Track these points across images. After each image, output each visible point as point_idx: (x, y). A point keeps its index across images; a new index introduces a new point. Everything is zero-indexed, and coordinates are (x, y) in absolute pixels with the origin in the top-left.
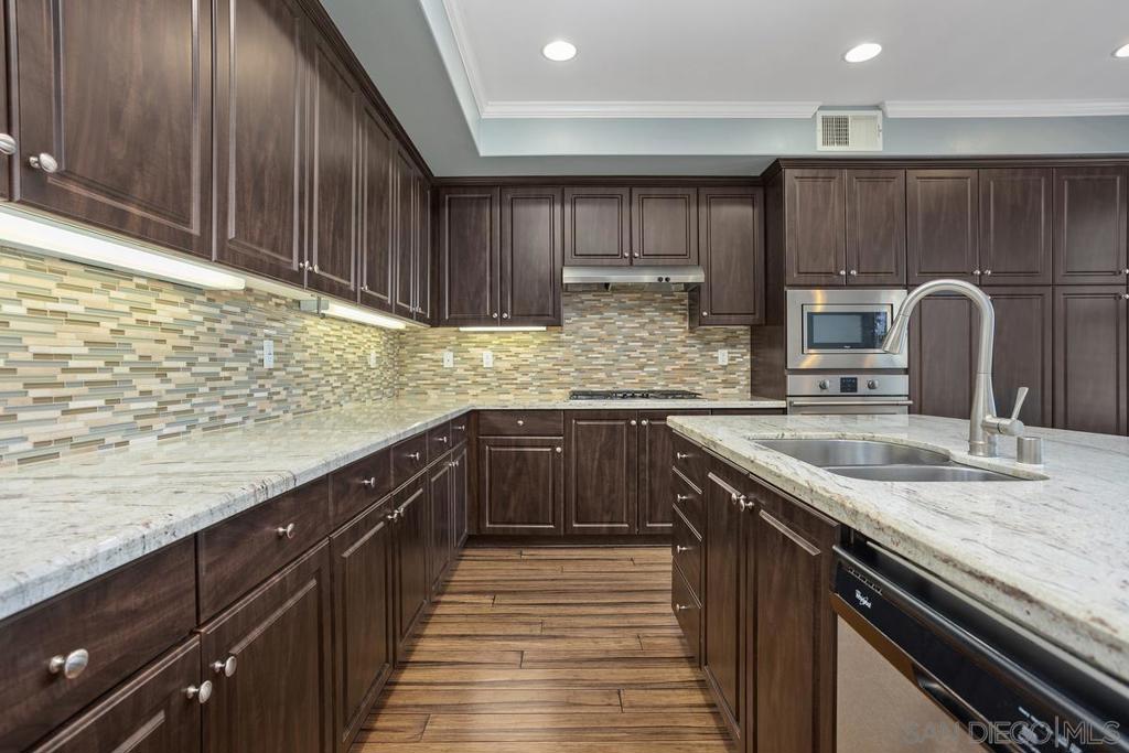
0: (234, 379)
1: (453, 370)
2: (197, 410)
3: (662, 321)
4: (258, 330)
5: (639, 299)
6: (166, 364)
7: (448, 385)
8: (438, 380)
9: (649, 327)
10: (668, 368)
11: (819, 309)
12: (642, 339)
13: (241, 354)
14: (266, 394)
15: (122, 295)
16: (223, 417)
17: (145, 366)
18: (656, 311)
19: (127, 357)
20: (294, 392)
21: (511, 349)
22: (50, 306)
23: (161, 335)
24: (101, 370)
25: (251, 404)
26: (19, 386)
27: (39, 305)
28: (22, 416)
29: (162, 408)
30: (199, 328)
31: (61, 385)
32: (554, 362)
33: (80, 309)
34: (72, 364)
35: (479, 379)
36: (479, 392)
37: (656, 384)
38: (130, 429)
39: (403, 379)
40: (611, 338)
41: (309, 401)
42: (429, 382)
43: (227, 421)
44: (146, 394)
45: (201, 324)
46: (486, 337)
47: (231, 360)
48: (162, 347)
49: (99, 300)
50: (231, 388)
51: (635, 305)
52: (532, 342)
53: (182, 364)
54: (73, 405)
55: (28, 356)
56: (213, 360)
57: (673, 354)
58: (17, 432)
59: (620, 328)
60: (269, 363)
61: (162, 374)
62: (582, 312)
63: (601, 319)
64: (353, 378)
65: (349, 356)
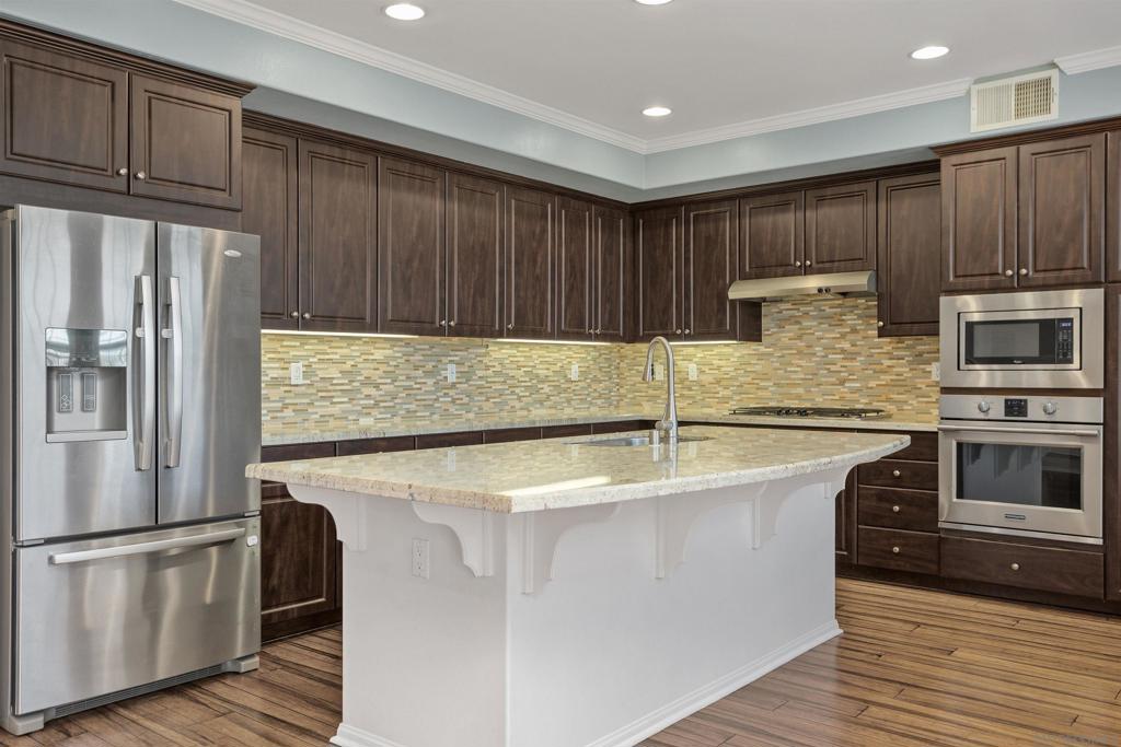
0: (424, 389)
1: (663, 382)
2: (398, 407)
3: (864, 330)
4: (443, 358)
5: (839, 306)
6: (380, 381)
7: (659, 397)
8: (651, 392)
9: (851, 337)
10: (872, 384)
11: (976, 317)
12: (843, 351)
13: (428, 374)
14: (450, 399)
15: (357, 348)
16: (416, 412)
17: (368, 382)
18: (858, 319)
19: (359, 378)
20: (476, 398)
21: (714, 362)
22: (327, 357)
23: (377, 366)
24: (347, 384)
25: (436, 405)
26: (314, 391)
27: (322, 357)
28: (316, 404)
29: (376, 405)
30: (399, 360)
31: (329, 391)
32: (753, 375)
33: (338, 357)
34: (335, 382)
35: (686, 392)
36: (685, 404)
37: (858, 401)
38: (360, 413)
39: (622, 391)
40: (810, 351)
41: (492, 405)
42: (643, 394)
43: (418, 414)
44: (368, 397)
45: (401, 358)
46: (692, 350)
47: (421, 378)
48: (378, 372)
49: (345, 351)
50: (421, 395)
51: (835, 314)
52: (732, 355)
53: (389, 381)
54: (335, 400)
55: (318, 379)
56: (408, 378)
57: (878, 367)
58: (315, 410)
59: (820, 339)
60: (452, 378)
61: (377, 386)
62: (781, 323)
63: (800, 329)
64: (547, 389)
65: (540, 372)
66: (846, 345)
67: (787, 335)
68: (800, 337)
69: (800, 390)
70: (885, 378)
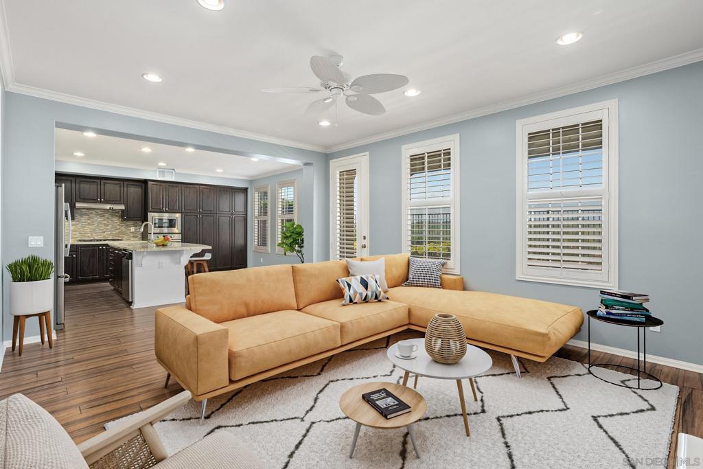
3: (111, 218)
9: (107, 220)
10: (114, 233)
12: (104, 224)
18: (109, 216)
37: (109, 237)
40: (93, 223)
57: (115, 228)
59: (96, 220)
62: (81, 215)
66: (106, 222)
67: (83, 219)
68: (89, 220)
69: (89, 235)
70: (118, 231)
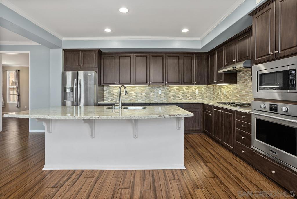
1: (220, 94)
2: (147, 98)
4: (158, 89)
8: (218, 97)
14: (160, 97)
16: (151, 99)
19: (138, 93)
20: (167, 97)
21: (229, 89)
22: (132, 89)
24: (135, 94)
30: (147, 90)
32: (235, 93)
35: (224, 97)
38: (138, 99)
39: (214, 96)
41: (171, 99)
44: (140, 96)
46: (225, 86)
47: (152, 93)
48: (142, 92)
49: (135, 88)
50: (152, 96)
52: (231, 87)
53: (145, 93)
56: (149, 93)
58: (129, 98)
59: (249, 82)
60: (160, 93)
62: (241, 78)
63: (245, 79)
64: (188, 95)
65: (186, 92)
67: (242, 81)
